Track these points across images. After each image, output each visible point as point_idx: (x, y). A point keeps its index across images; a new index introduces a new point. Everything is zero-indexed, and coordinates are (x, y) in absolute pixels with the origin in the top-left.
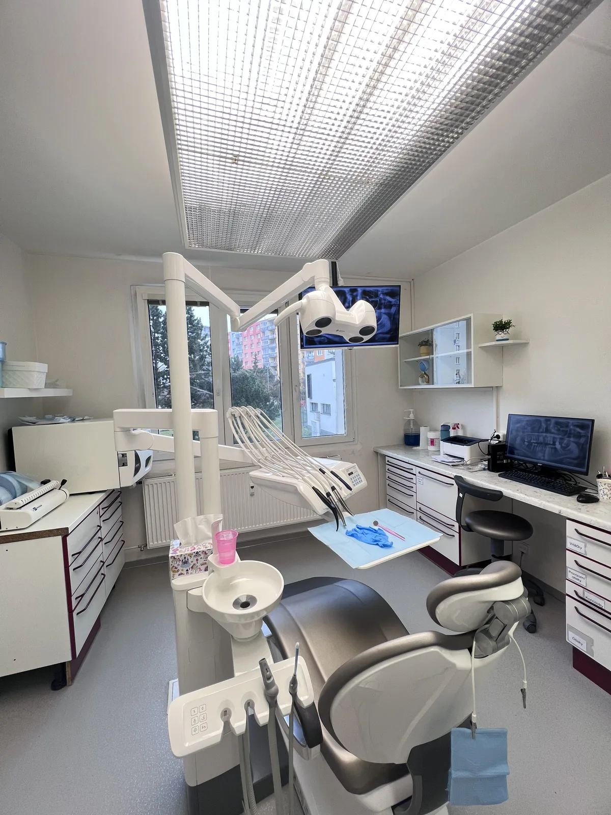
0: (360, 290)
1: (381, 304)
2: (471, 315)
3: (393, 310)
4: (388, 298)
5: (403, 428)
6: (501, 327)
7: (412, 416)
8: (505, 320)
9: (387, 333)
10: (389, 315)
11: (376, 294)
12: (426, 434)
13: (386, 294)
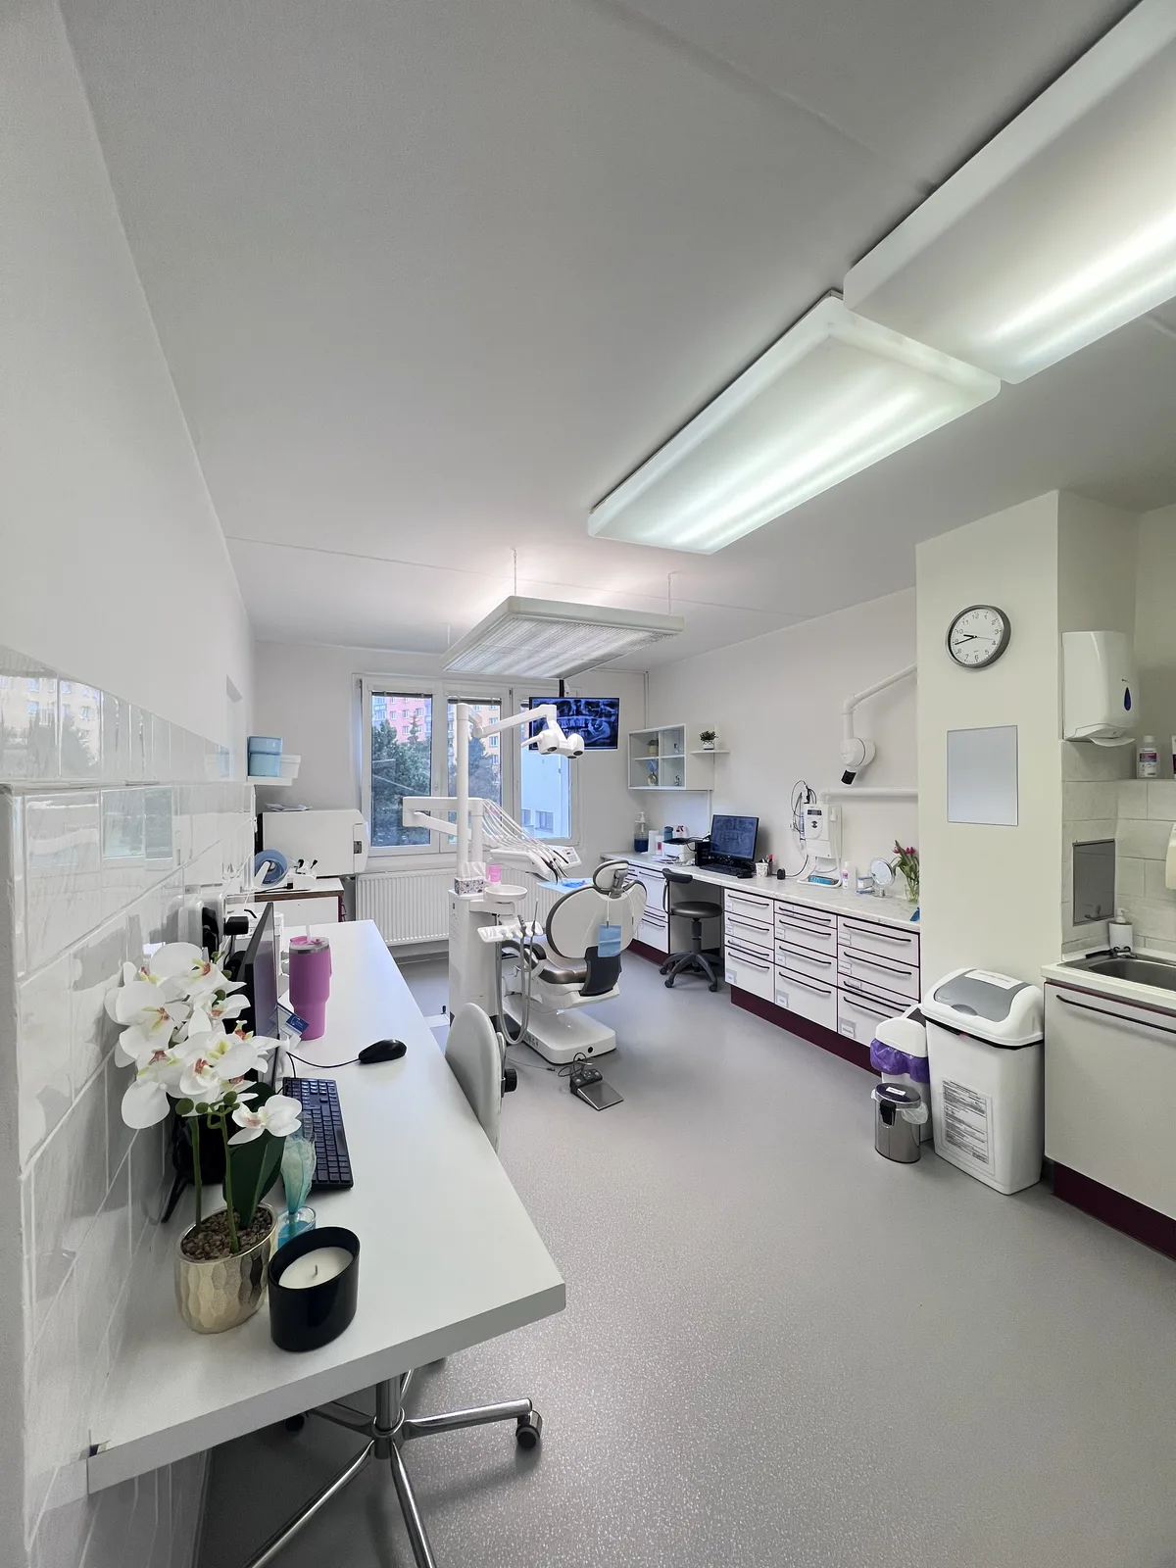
0: (583, 701)
1: (602, 713)
2: (685, 724)
3: (613, 718)
4: (608, 708)
5: (633, 833)
6: (708, 737)
7: (643, 820)
8: (710, 732)
9: (607, 738)
10: (609, 723)
11: (597, 705)
12: (655, 837)
13: (607, 705)
